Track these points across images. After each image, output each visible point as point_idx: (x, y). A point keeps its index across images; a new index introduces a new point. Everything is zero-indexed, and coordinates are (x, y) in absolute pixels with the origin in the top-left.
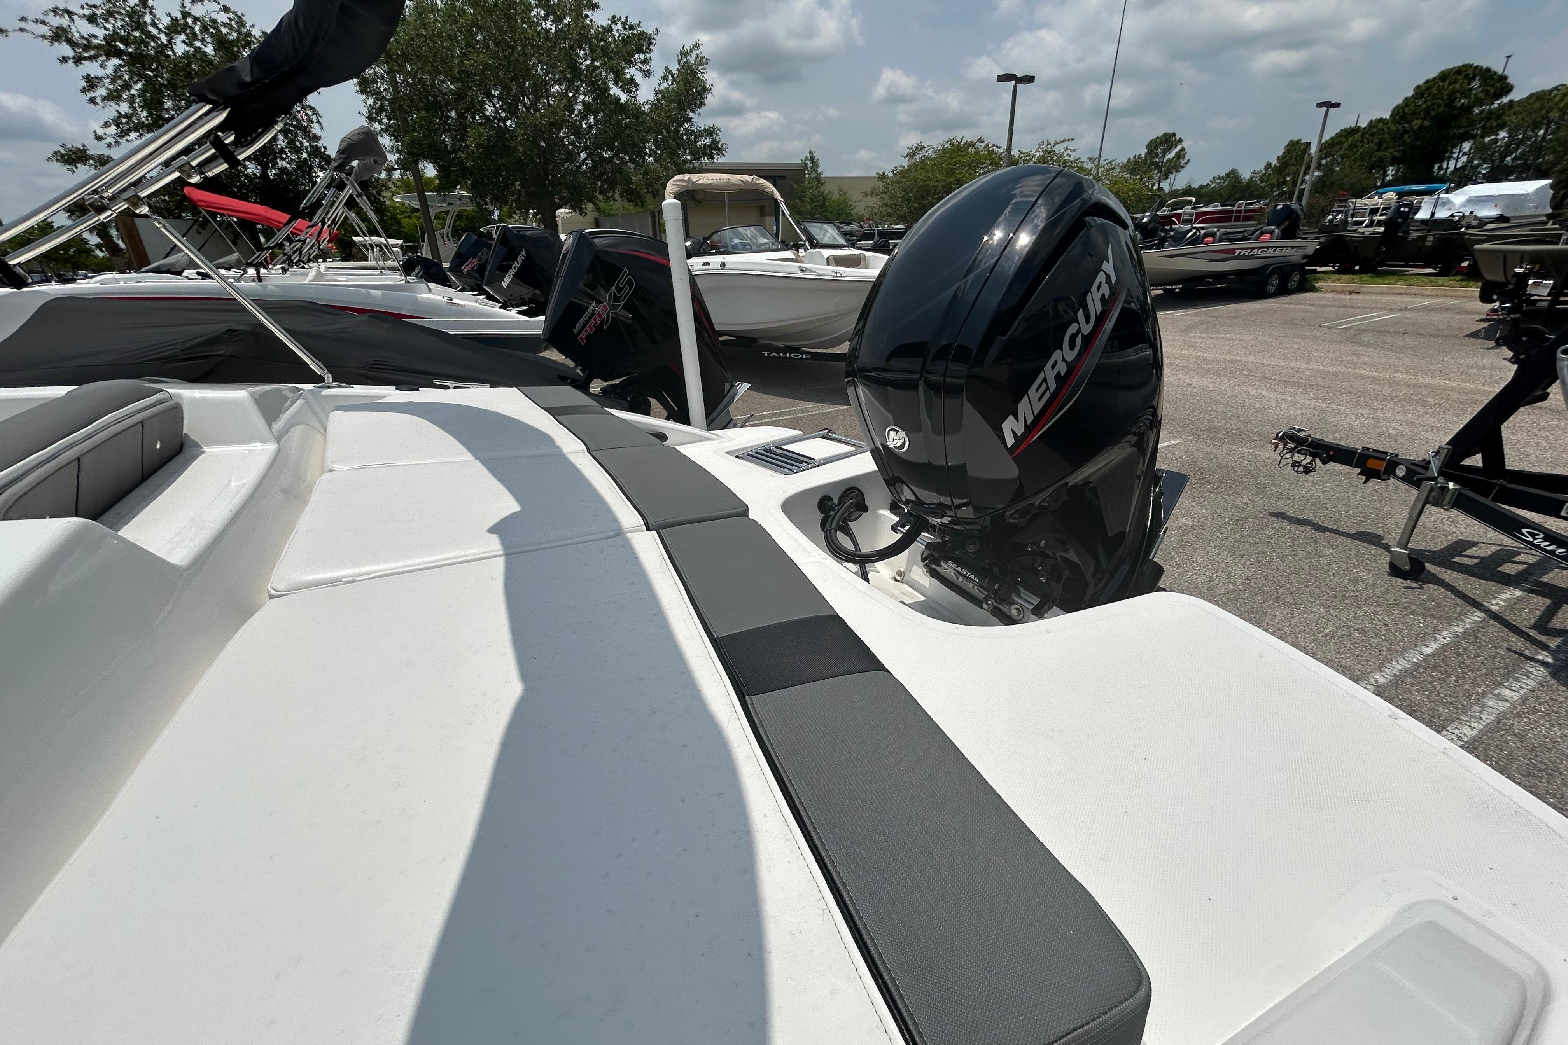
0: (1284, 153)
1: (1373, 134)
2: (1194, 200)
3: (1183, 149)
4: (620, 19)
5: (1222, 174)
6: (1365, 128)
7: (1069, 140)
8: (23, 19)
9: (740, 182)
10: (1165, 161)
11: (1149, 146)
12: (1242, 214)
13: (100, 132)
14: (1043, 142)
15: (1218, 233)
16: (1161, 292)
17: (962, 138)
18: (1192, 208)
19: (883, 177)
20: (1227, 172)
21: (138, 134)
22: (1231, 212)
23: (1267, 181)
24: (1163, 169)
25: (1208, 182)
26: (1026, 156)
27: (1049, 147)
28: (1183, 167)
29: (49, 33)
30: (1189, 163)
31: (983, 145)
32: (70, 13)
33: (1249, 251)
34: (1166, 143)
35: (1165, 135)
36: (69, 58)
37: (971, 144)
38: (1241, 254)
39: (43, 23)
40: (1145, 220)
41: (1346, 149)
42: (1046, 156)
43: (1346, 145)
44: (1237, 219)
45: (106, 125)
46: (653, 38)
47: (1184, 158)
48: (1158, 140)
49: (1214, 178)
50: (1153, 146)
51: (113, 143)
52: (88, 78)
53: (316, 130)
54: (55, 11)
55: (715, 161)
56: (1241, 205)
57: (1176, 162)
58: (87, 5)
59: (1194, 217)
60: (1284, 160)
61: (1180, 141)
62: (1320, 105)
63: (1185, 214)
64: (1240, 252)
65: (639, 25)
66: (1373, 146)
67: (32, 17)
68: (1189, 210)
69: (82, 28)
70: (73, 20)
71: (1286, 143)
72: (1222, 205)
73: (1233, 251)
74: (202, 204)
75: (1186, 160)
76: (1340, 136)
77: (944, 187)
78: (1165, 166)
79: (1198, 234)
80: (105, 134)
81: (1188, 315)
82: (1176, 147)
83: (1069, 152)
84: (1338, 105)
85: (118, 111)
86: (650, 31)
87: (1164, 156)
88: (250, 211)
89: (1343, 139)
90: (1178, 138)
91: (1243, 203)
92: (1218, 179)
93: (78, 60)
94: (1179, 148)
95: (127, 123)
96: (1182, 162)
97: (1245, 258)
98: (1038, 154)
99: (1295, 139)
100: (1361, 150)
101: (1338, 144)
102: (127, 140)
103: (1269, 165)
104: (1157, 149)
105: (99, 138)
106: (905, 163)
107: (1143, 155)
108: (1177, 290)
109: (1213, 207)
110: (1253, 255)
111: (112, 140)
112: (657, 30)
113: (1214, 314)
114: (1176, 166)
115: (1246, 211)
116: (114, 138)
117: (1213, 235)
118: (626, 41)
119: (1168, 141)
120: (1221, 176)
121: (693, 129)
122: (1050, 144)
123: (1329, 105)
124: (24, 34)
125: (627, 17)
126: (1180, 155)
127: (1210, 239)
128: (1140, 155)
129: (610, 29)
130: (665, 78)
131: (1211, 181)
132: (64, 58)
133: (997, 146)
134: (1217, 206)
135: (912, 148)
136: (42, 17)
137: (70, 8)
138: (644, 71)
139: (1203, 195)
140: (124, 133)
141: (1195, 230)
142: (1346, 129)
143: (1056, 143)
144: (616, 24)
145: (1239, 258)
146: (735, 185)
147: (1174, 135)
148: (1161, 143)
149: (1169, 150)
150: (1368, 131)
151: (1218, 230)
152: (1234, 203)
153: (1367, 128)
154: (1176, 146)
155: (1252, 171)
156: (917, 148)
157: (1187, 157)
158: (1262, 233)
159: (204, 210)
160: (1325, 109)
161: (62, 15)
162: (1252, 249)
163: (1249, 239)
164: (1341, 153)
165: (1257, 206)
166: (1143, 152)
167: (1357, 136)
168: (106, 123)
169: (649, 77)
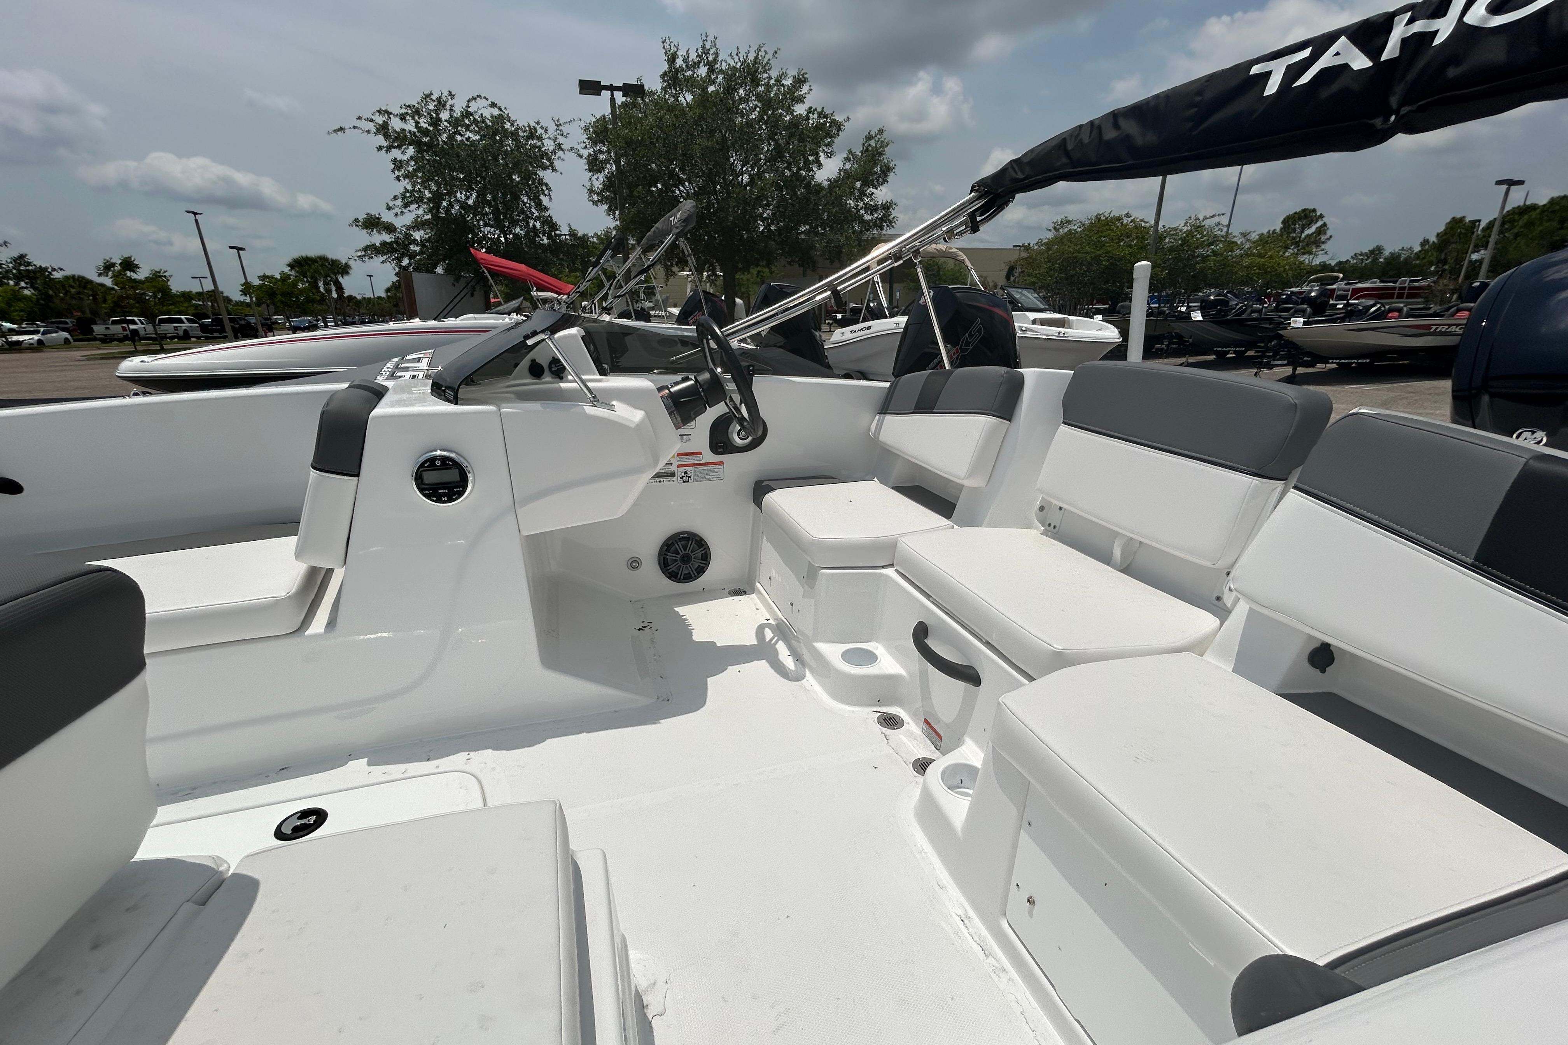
0: (1445, 230)
1: (1554, 212)
2: (1341, 275)
3: (1325, 225)
4: (816, 110)
5: (1366, 250)
6: (1544, 205)
7: (1219, 215)
8: (359, 118)
9: (935, 251)
10: (1303, 236)
11: (1284, 222)
12: (1406, 291)
13: (391, 204)
14: (1190, 218)
15: (1405, 309)
16: (1335, 366)
17: (1110, 213)
18: (1346, 284)
19: (1027, 248)
20: (1371, 248)
21: (417, 206)
22: (1394, 288)
23: (1424, 258)
24: (1301, 244)
25: (1349, 258)
26: (1172, 232)
27: (1198, 221)
28: (1323, 243)
29: (373, 129)
30: (1331, 239)
31: (1130, 219)
32: (389, 113)
33: (1447, 327)
34: (1305, 219)
35: (1304, 210)
36: (383, 147)
37: (1119, 219)
38: (1438, 330)
39: (372, 121)
40: (1313, 294)
41: (1521, 227)
42: (1194, 230)
43: (1521, 223)
44: (1400, 296)
45: (395, 198)
46: (843, 125)
47: (1325, 233)
48: (1296, 216)
49: (1355, 254)
50: (1290, 222)
51: (399, 213)
52: (394, 161)
53: (545, 200)
54: (380, 112)
55: (884, 232)
56: (1405, 282)
57: (1316, 237)
58: (405, 105)
59: (1350, 293)
60: (1444, 237)
61: (1321, 216)
62: (1499, 183)
63: (1339, 289)
64: (1437, 328)
65: (832, 114)
66: (1555, 224)
67: (365, 117)
68: (1343, 286)
69: (396, 124)
70: (390, 118)
71: (1448, 220)
72: (1382, 282)
73: (1429, 327)
74: (483, 261)
75: (1328, 236)
76: (1512, 214)
77: (1092, 259)
78: (1303, 241)
79: (1383, 309)
80: (394, 205)
81: (1378, 390)
82: (1316, 223)
83: (1220, 227)
84: (1521, 183)
85: (405, 188)
86: (839, 118)
87: (1302, 232)
88: (513, 268)
89: (1516, 217)
90: (1318, 214)
91: (1407, 280)
92: (1361, 255)
93: (389, 149)
94: (1320, 223)
95: (410, 196)
96: (1323, 238)
97: (1441, 334)
98: (1185, 229)
99: (1458, 216)
100: (1540, 228)
101: (1509, 222)
102: (409, 211)
103: (1425, 242)
104: (1295, 225)
105: (389, 208)
106: (1050, 235)
107: (1278, 231)
108: (1354, 365)
109: (1371, 283)
110: (1451, 332)
111: (398, 210)
112: (848, 117)
113: (1409, 389)
114: (1316, 241)
115: (1410, 288)
116: (400, 208)
117: (1399, 310)
118: (819, 127)
119: (1307, 216)
120: (1364, 252)
121: (871, 203)
122: (1199, 219)
123: (1511, 183)
124: (356, 130)
125: (823, 108)
126: (1322, 230)
127: (1396, 314)
128: (1275, 230)
129: (808, 118)
130: (847, 159)
131: (1352, 257)
132: (380, 146)
133: (1144, 222)
134: (1375, 283)
135: (1057, 222)
136: (371, 117)
137: (389, 110)
138: (827, 153)
139: (1349, 270)
140: (406, 205)
141: (1379, 305)
142: (1519, 207)
143: (1205, 218)
144: (813, 114)
145: (1435, 334)
146: (931, 253)
147: (1314, 210)
148: (1300, 219)
149: (1309, 225)
150: (1549, 208)
151: (1405, 306)
152: (1395, 279)
153: (1548, 206)
154: (1317, 221)
155: (1400, 248)
156: (1061, 222)
157: (1329, 233)
158: (1459, 310)
159: (484, 267)
160: (1505, 187)
161: (384, 115)
162: (1450, 325)
163: (1443, 316)
164: (1515, 230)
165: (1423, 284)
166: (1278, 226)
167: (1534, 214)
168: (395, 196)
169: (830, 157)
